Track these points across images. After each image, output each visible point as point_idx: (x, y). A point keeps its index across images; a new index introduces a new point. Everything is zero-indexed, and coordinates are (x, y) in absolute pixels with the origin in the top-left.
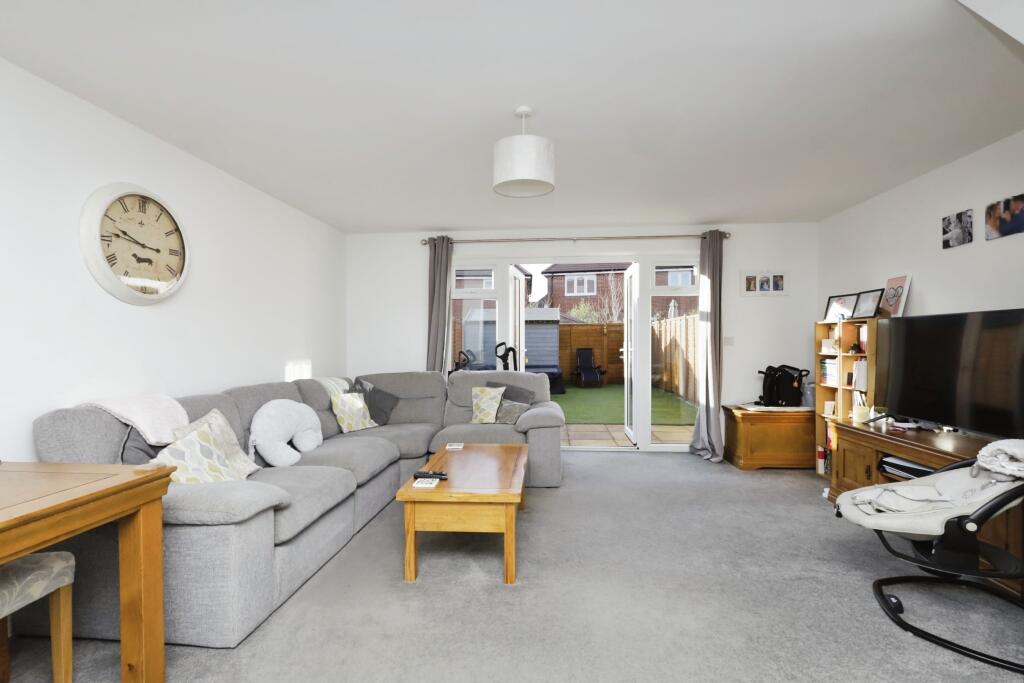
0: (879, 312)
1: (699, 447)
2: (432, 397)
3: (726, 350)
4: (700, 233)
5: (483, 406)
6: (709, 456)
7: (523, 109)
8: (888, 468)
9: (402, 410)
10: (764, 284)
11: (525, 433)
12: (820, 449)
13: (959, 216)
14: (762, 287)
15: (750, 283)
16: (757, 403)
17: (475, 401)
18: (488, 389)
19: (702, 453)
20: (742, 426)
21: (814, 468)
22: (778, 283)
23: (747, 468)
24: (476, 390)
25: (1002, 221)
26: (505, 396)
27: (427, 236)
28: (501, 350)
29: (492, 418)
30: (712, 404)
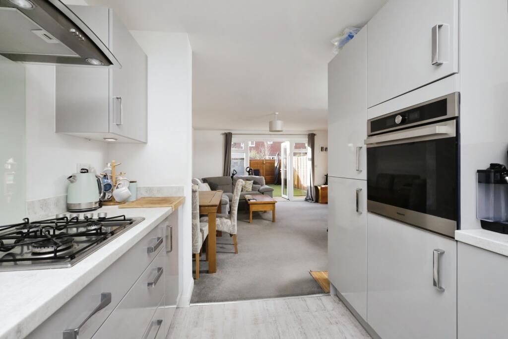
1: (308, 198)
2: (229, 184)
3: (315, 168)
4: (308, 133)
5: (247, 187)
6: (311, 201)
7: (277, 113)
10: (326, 149)
11: (262, 193)
15: (322, 149)
18: (248, 181)
19: (309, 200)
20: (321, 191)
23: (321, 203)
26: (254, 183)
27: (224, 132)
28: (248, 169)
29: (251, 190)
30: (312, 186)
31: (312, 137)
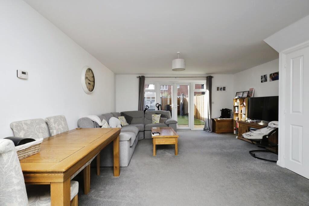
0: (248, 96)
1: (206, 129)
2: (141, 117)
3: (212, 105)
4: (206, 76)
5: (155, 119)
6: (208, 131)
7: (178, 52)
9: (134, 121)
10: (221, 89)
11: (168, 125)
12: (235, 128)
13: (264, 76)
14: (220, 90)
15: (218, 89)
16: (220, 118)
17: (153, 118)
18: (156, 115)
19: (207, 130)
20: (217, 123)
21: (233, 132)
22: (224, 89)
23: (218, 133)
24: (153, 115)
25: (273, 78)
26: (161, 116)
27: (138, 76)
28: (158, 105)
29: (158, 122)
30: (209, 118)
31: (209, 80)
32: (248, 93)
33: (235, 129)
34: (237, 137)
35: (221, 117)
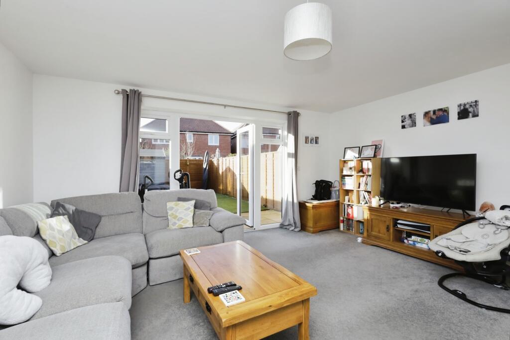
0: (375, 155)
1: (287, 223)
2: (132, 212)
4: (287, 112)
5: (179, 216)
6: (293, 228)
8: (399, 226)
10: (312, 140)
11: (222, 232)
12: (342, 218)
13: (410, 116)
14: (311, 142)
16: (312, 199)
17: (170, 213)
18: (181, 203)
19: (288, 227)
21: (338, 227)
22: (316, 140)
23: (314, 232)
24: (170, 205)
25: (432, 119)
26: (196, 207)
28: (178, 175)
29: (189, 224)
30: (295, 201)
31: (293, 119)
32: (376, 148)
33: (343, 221)
34: (360, 240)
35: (315, 197)
